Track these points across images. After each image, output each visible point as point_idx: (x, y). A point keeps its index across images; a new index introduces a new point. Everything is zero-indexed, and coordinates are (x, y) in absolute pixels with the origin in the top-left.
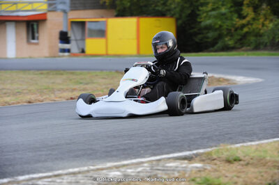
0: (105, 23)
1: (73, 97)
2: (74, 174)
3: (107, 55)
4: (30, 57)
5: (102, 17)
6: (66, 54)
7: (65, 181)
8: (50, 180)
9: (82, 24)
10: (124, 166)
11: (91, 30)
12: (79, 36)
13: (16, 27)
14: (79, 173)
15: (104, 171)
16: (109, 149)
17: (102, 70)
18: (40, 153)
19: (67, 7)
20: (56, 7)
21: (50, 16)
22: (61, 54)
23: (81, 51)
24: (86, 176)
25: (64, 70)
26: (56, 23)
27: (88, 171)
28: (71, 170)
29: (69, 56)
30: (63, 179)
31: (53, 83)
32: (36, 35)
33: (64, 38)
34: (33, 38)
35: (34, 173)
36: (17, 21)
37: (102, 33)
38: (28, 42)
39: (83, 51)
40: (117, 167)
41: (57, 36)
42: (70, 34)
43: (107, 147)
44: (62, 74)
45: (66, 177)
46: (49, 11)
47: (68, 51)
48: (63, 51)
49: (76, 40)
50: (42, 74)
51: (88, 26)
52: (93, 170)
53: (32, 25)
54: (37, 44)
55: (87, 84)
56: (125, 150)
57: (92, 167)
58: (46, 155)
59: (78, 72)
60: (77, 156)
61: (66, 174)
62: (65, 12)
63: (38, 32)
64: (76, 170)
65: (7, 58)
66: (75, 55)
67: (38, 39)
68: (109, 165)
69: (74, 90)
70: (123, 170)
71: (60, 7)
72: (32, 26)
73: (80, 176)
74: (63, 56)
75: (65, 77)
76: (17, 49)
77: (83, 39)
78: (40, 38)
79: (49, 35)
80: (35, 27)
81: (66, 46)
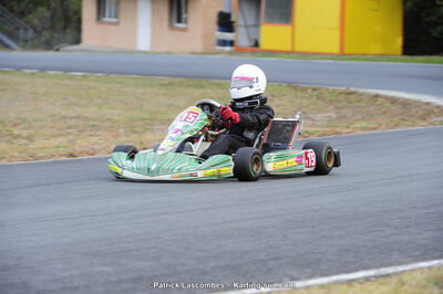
3: (293, 52)
6: (228, 49)
9: (257, 1)
12: (251, 21)
13: (153, 1)
22: (219, 48)
23: (253, 43)
32: (184, 16)
33: (225, 22)
34: (179, 21)
37: (285, 17)
38: (171, 26)
39: (256, 44)
41: (214, 18)
47: (231, 43)
48: (223, 43)
49: (246, 26)
51: (265, 4)
54: (184, 30)
63: (186, 12)
66: (242, 51)
67: (186, 22)
74: (222, 52)
76: (154, 36)
77: (257, 26)
78: (190, 20)
79: (203, 16)
80: (183, 4)
81: (228, 36)
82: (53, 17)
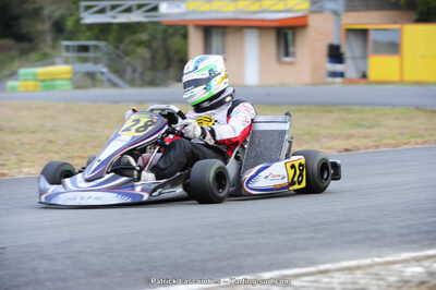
0: (400, 32)
1: (349, 147)
2: (350, 269)
3: (402, 82)
4: (282, 85)
5: (395, 23)
6: (338, 80)
7: (335, 281)
8: (311, 278)
9: (363, 33)
10: (428, 257)
11: (377, 43)
12: (358, 51)
13: (260, 37)
14: (358, 268)
15: (398, 266)
16: (405, 231)
17: (394, 106)
18: (297, 236)
19: (339, 6)
20: (322, 7)
21: (313, 21)
22: (330, 80)
23: (361, 74)
24: (369, 274)
25: (334, 105)
26: (323, 30)
27: (371, 266)
28: (345, 264)
29: (343, 83)
30: (332, 277)
31: (317, 125)
32: (291, 49)
33: (335, 54)
34: (287, 54)
35: (286, 267)
36: (261, 28)
37: (394, 48)
38: (279, 61)
39: (364, 76)
40: (418, 260)
41: (323, 51)
42: (345, 49)
43: (401, 227)
44: (331, 112)
45: (336, 275)
46: (313, 12)
47: (341, 75)
48: (334, 74)
49: (354, 58)
50: (300, 111)
51: (372, 36)
52: (379, 264)
53: (286, 35)
54: (292, 64)
55: (370, 127)
56: (429, 232)
57: (378, 260)
58: (306, 239)
59: (358, 108)
60: (354, 242)
61: (338, 270)
62: (336, 13)
63: (294, 45)
64: (353, 263)
65: (245, 86)
66: (351, 82)
67: (294, 55)
68: (405, 255)
69: (350, 136)
70: (426, 264)
71: (330, 5)
72: (284, 35)
73: (359, 274)
74: (333, 83)
75: (335, 115)
76: (262, 71)
77: (365, 57)
78: (298, 54)
79: (311, 49)
80: (290, 36)
81: (338, 67)
82: (153, 58)
